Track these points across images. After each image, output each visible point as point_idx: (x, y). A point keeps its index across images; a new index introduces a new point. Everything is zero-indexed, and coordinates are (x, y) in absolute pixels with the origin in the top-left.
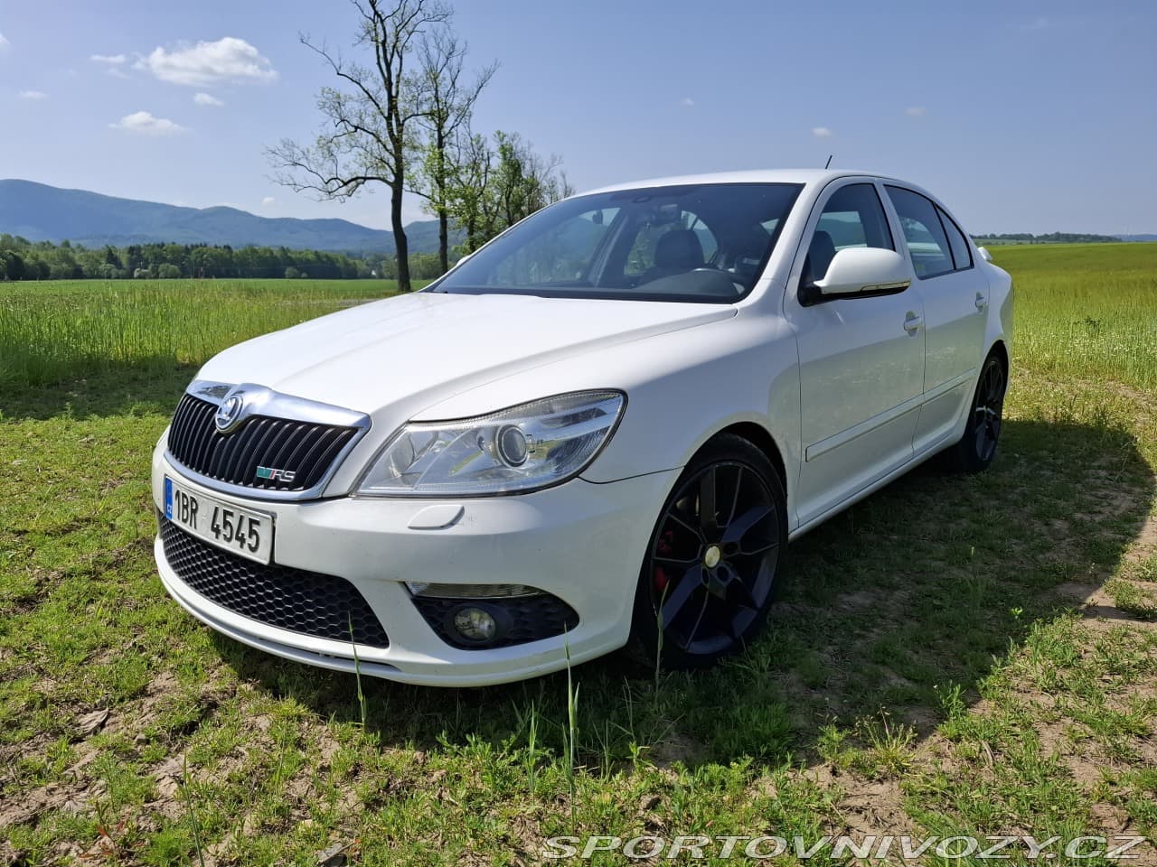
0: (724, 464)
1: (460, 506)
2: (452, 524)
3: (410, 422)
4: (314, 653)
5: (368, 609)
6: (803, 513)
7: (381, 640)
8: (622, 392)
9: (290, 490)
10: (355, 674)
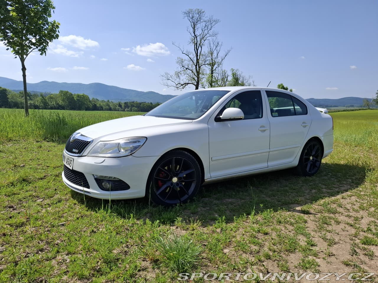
0: (177, 157)
1: (104, 159)
2: (102, 163)
3: (101, 141)
4: (78, 189)
5: (85, 178)
7: (88, 188)
8: (146, 138)
9: (77, 154)
10: (83, 194)
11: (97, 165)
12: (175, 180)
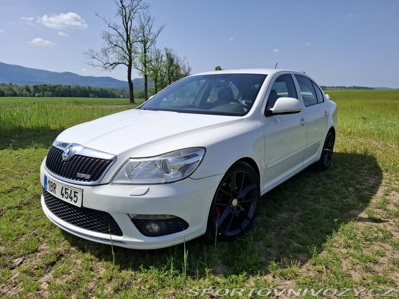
0: (239, 171)
1: (148, 188)
2: (145, 194)
3: (131, 158)
4: (97, 238)
5: (116, 223)
6: (265, 187)
7: (120, 233)
8: (204, 148)
9: (89, 181)
10: (111, 245)
11: (136, 198)
12: (235, 202)
